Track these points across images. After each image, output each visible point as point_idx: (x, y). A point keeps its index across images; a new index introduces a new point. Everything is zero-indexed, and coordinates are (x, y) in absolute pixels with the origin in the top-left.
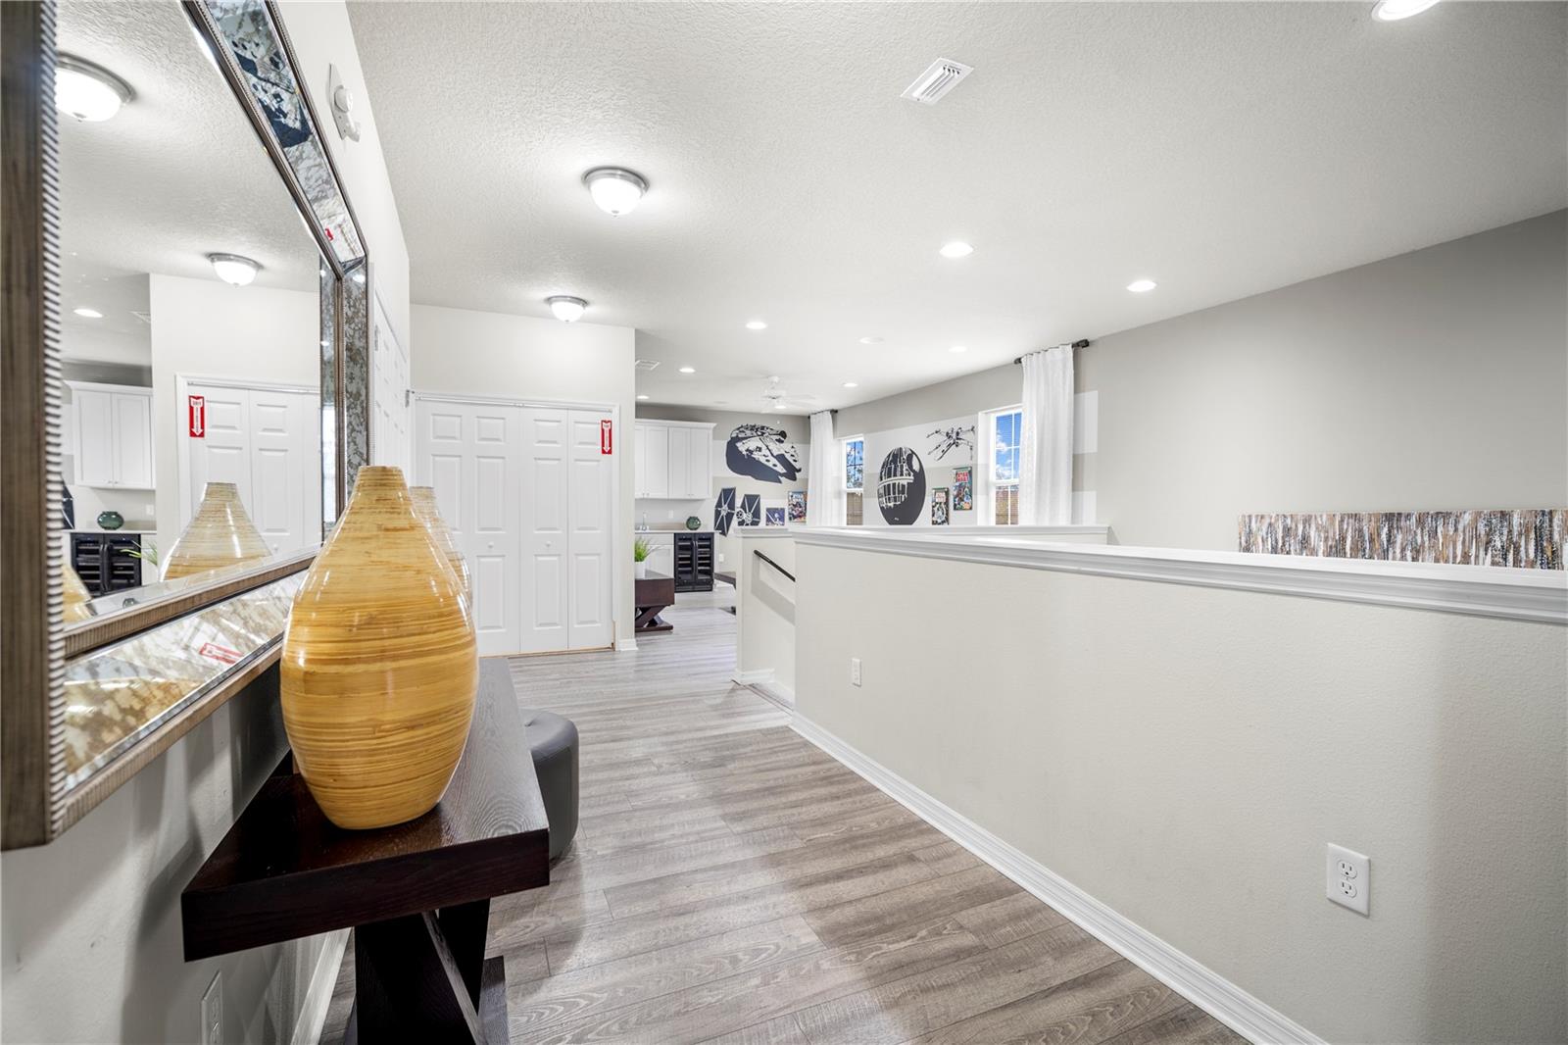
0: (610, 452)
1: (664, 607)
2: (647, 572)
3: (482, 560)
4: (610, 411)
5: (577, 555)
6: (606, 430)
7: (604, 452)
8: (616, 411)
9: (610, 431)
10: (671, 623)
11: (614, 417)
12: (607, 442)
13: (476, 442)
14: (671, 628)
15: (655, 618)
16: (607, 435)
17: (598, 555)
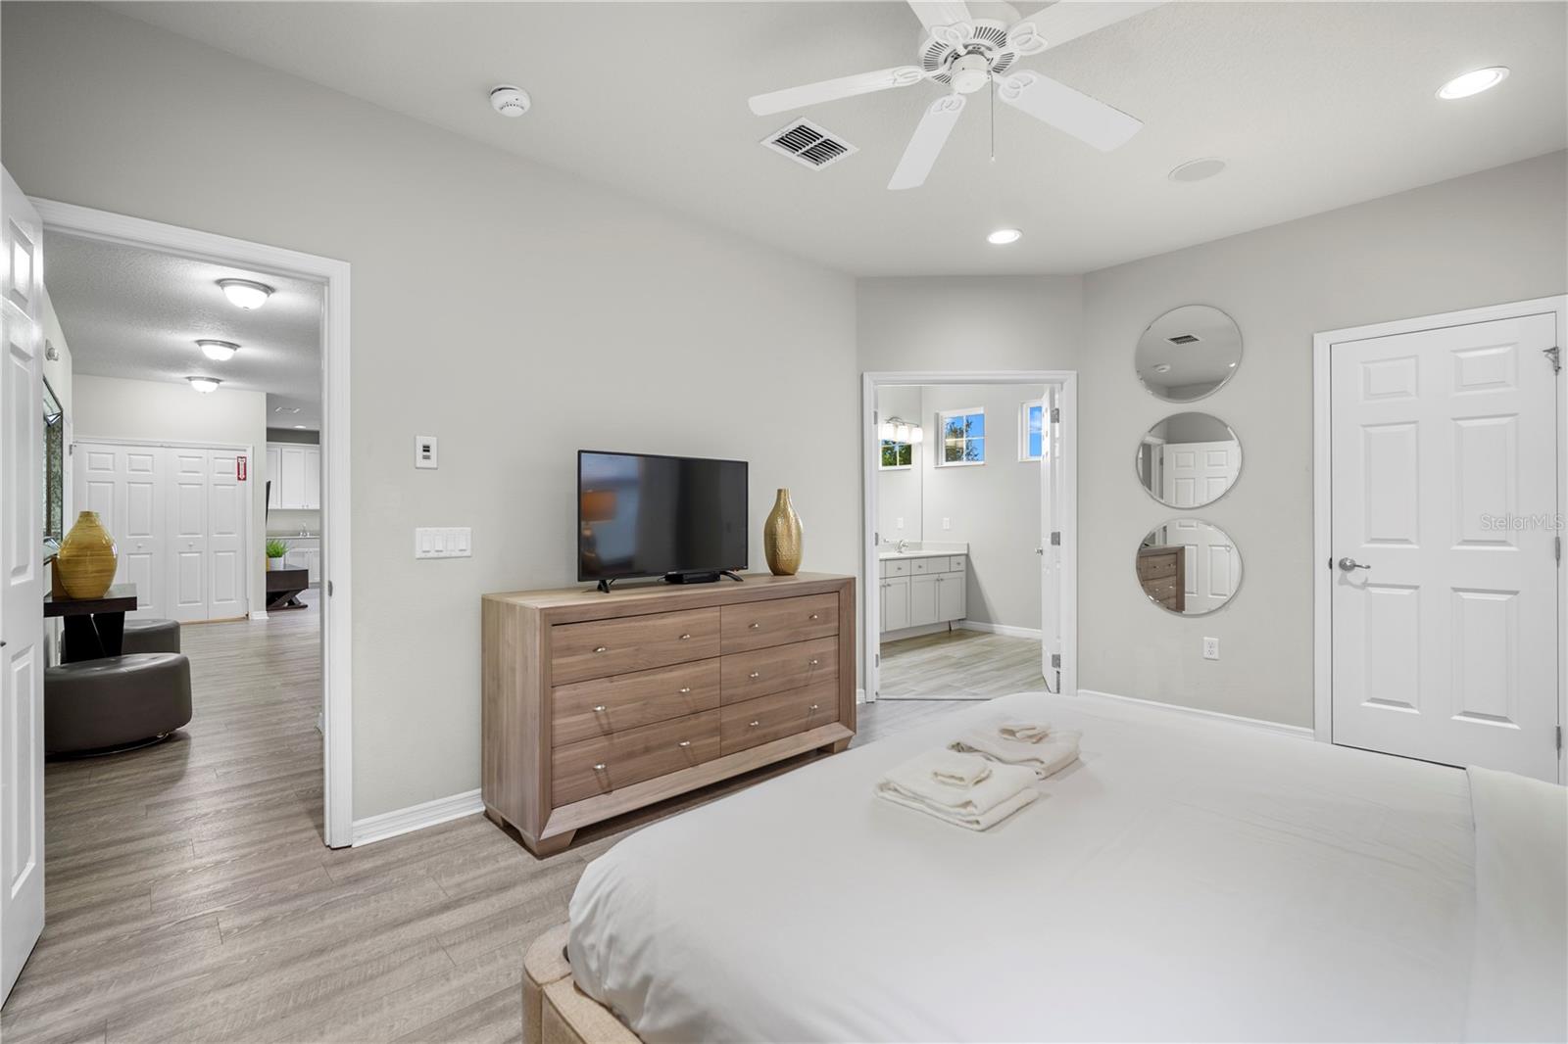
0: (245, 479)
1: (301, 590)
2: (285, 565)
3: (132, 556)
4: (245, 450)
5: (216, 552)
6: (242, 464)
7: (239, 479)
8: (250, 450)
9: (245, 464)
10: (306, 603)
11: (249, 454)
12: (242, 472)
13: (128, 472)
14: (306, 606)
15: (294, 600)
16: (242, 467)
17: (235, 551)
